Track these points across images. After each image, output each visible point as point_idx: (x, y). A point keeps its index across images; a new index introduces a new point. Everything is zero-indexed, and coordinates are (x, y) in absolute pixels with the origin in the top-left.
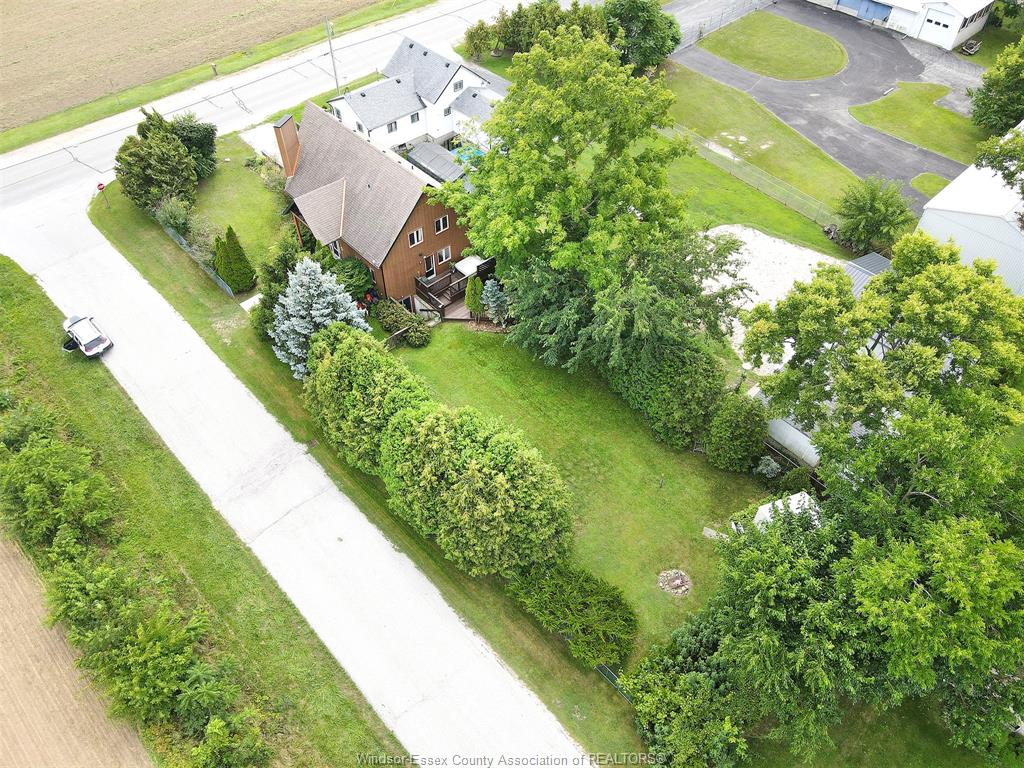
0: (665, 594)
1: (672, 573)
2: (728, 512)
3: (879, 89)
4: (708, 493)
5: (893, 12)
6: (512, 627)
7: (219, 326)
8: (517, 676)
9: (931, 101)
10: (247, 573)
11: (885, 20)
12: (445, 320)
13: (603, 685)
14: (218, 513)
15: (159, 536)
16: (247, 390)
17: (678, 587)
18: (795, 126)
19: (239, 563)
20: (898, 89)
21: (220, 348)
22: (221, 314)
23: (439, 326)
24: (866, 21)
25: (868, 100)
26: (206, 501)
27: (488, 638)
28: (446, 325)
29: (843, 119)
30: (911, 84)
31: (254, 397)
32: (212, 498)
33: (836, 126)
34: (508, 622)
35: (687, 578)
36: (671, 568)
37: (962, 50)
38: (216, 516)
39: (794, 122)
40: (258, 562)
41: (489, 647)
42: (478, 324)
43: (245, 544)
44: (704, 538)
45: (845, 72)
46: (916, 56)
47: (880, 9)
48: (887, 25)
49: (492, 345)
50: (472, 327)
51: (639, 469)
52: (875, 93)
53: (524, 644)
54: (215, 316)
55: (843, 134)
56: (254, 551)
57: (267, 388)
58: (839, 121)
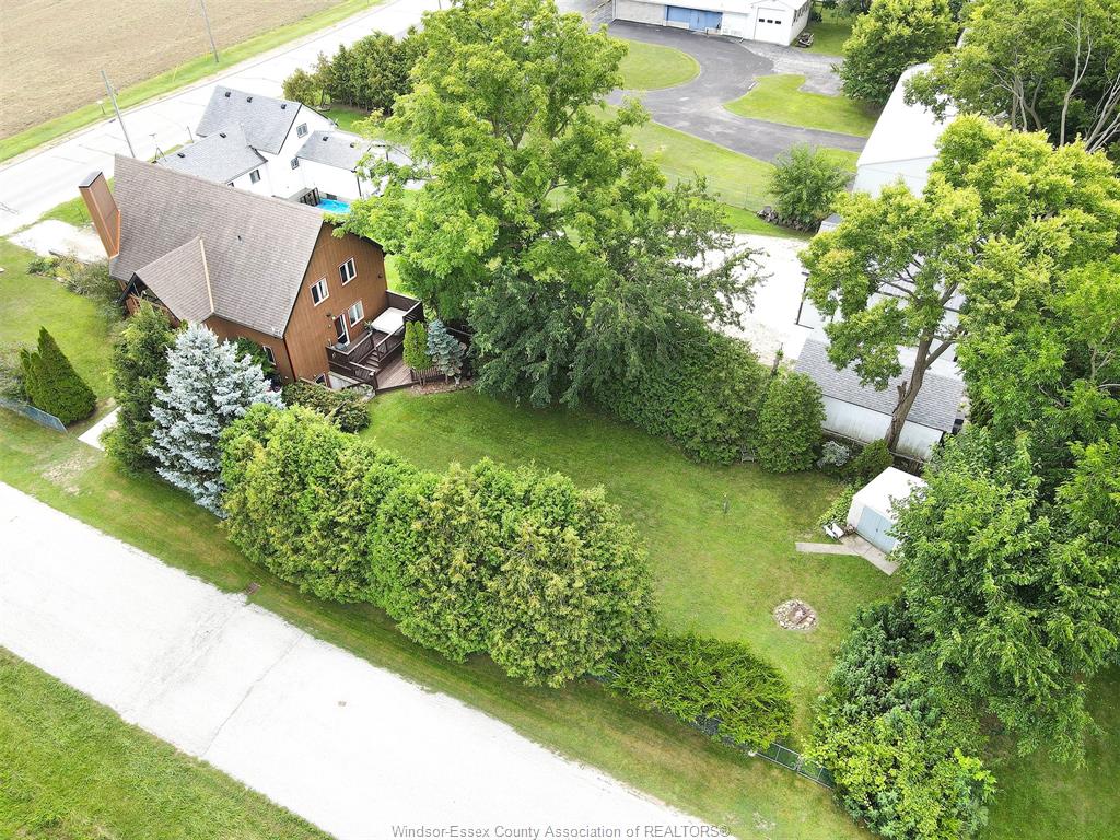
0: (791, 634)
1: (787, 605)
2: (813, 518)
3: (742, 86)
4: (780, 503)
5: (725, 18)
6: (626, 740)
7: (53, 473)
8: (663, 803)
9: (795, 89)
10: (214, 801)
11: (718, 27)
12: (378, 392)
13: (775, 772)
14: (135, 728)
15: (44, 792)
16: (127, 546)
17: (802, 620)
18: (681, 128)
19: (195, 789)
20: (759, 83)
21: (65, 502)
22: (53, 458)
23: (374, 401)
24: (699, 31)
25: (736, 96)
26: (109, 718)
27: (603, 766)
28: (384, 398)
29: (722, 116)
30: (767, 77)
31: (140, 552)
32: (119, 709)
33: (718, 122)
34: (618, 736)
35: (807, 607)
36: (783, 601)
37: (800, 43)
38: (134, 733)
39: (678, 125)
40: (226, 778)
41: (608, 778)
42: (424, 386)
43: (195, 759)
44: (802, 555)
45: (703, 75)
46: (760, 54)
47: (710, 16)
48: (721, 32)
49: (453, 407)
50: (418, 391)
51: (691, 500)
52: (741, 90)
53: (650, 756)
54: (43, 461)
55: (730, 128)
56: (211, 763)
57: (157, 536)
58: (720, 118)
